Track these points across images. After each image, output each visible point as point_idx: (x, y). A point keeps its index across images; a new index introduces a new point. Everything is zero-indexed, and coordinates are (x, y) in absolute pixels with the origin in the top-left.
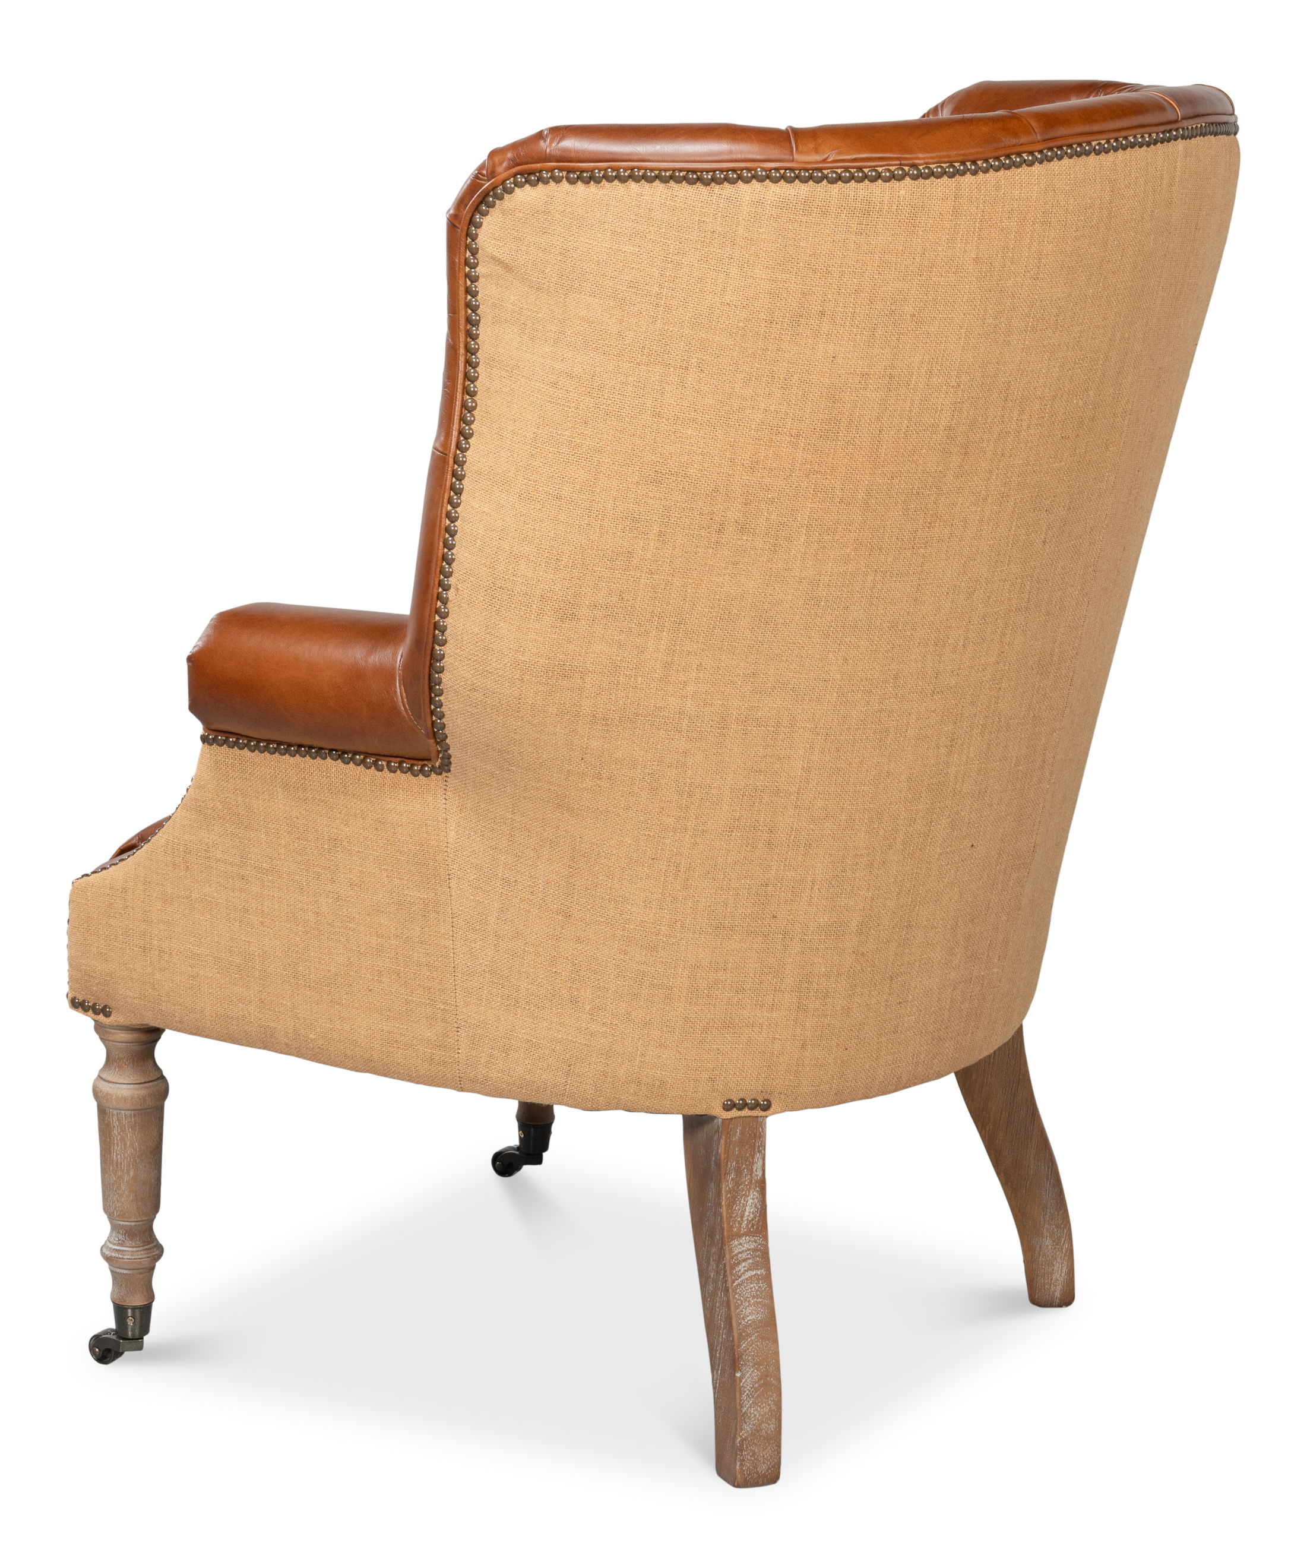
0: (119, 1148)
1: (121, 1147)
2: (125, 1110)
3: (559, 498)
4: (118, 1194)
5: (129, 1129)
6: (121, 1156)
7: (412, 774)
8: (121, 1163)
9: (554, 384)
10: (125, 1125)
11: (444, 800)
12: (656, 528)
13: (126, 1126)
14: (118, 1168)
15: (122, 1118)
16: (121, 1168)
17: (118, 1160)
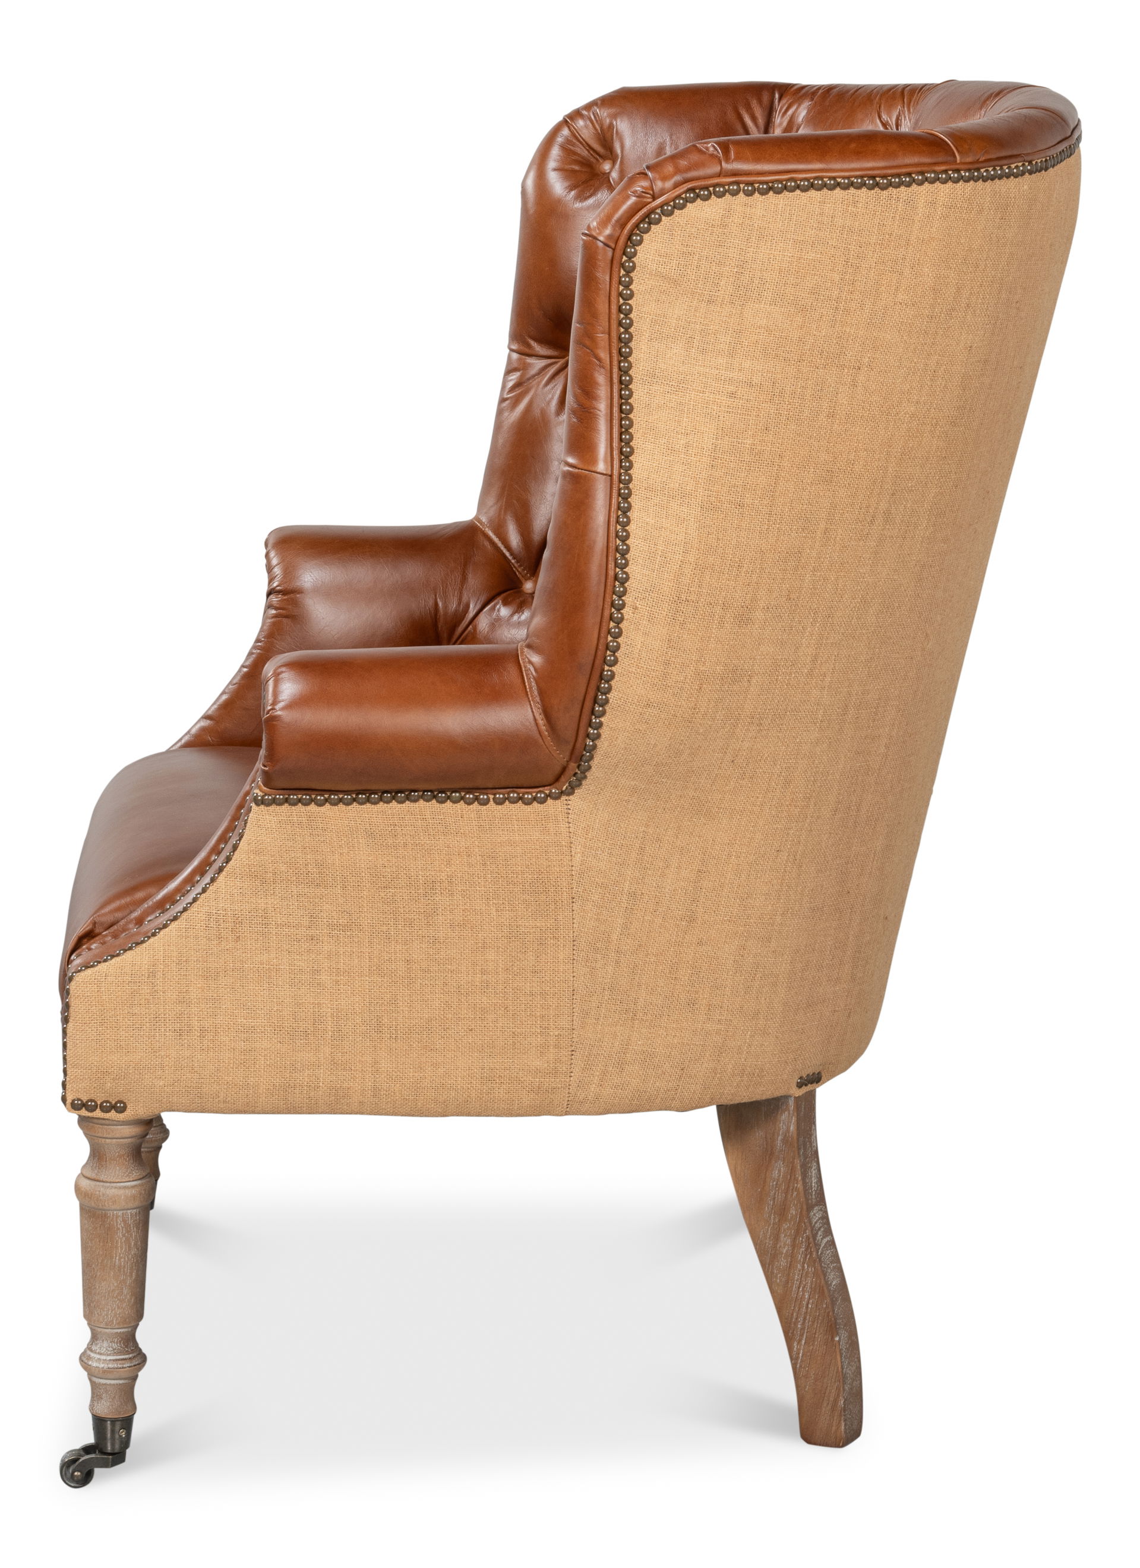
0: (122, 1251)
1: (126, 1248)
2: (130, 1209)
3: (741, 505)
4: (119, 1299)
5: (133, 1229)
6: (124, 1259)
7: (523, 803)
8: (124, 1267)
9: (732, 395)
10: (130, 1225)
11: (567, 824)
12: (822, 526)
13: (132, 1226)
14: (120, 1272)
15: (128, 1218)
16: (124, 1271)
17: (121, 1263)
